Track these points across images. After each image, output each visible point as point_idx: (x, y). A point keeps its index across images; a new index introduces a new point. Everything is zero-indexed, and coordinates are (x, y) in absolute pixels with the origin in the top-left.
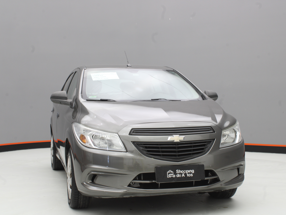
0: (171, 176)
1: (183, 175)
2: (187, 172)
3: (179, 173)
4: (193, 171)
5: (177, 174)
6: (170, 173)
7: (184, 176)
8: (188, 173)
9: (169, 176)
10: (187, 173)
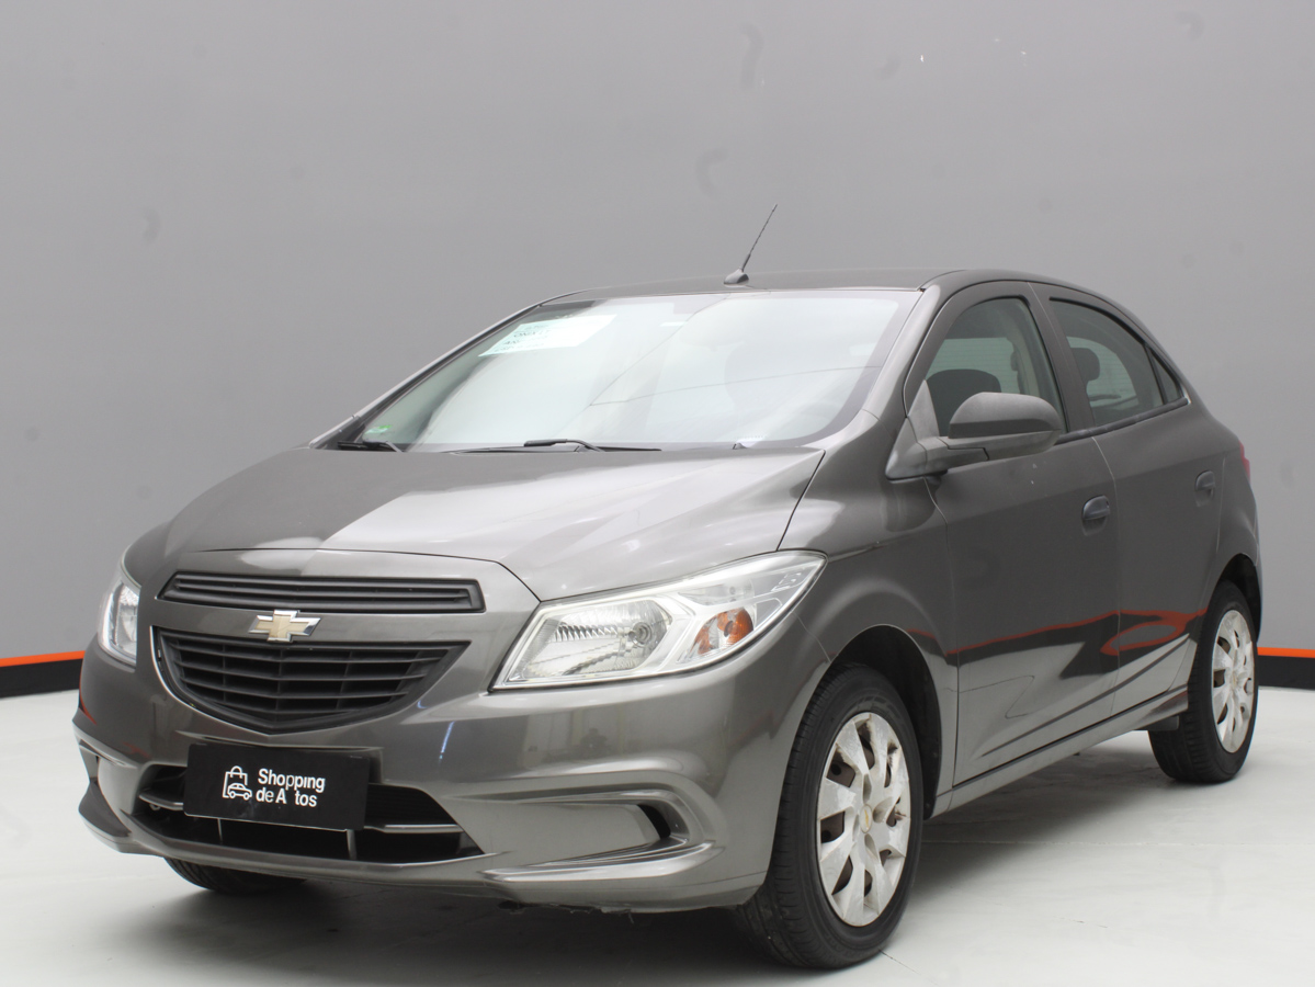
0: (237, 791)
1: (282, 797)
2: (297, 786)
3: (266, 785)
4: (320, 783)
5: (261, 787)
6: (236, 779)
7: (285, 802)
8: (303, 791)
9: (229, 792)
10: (298, 789)
